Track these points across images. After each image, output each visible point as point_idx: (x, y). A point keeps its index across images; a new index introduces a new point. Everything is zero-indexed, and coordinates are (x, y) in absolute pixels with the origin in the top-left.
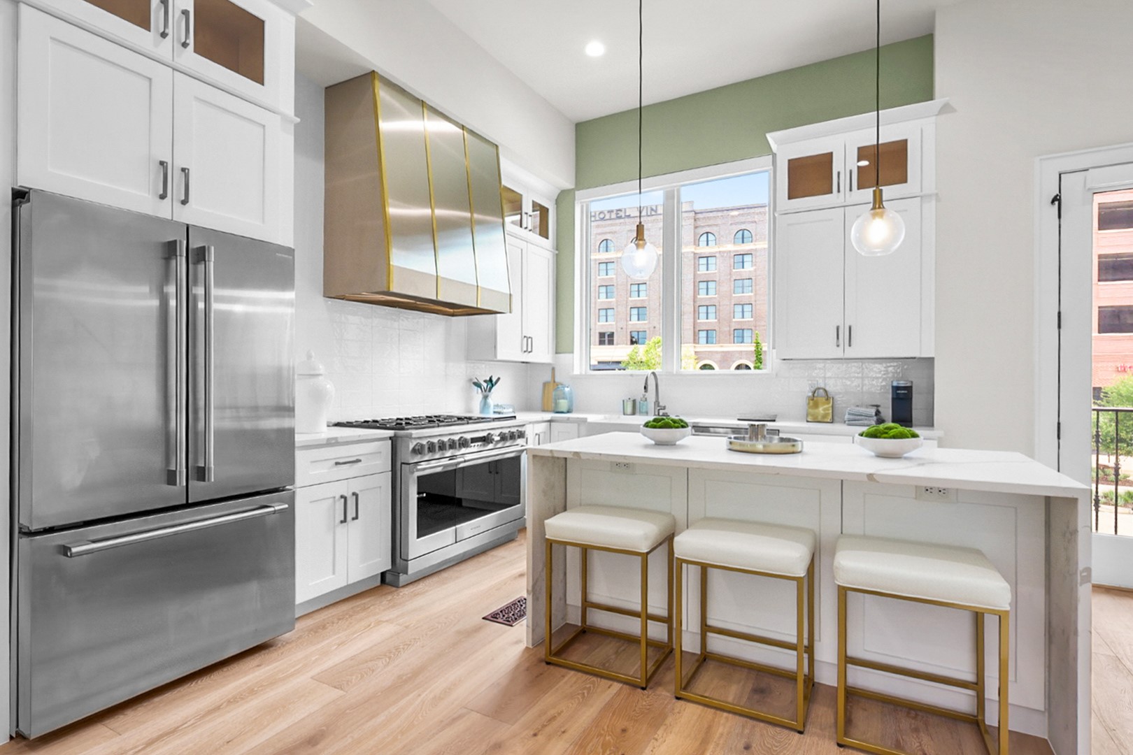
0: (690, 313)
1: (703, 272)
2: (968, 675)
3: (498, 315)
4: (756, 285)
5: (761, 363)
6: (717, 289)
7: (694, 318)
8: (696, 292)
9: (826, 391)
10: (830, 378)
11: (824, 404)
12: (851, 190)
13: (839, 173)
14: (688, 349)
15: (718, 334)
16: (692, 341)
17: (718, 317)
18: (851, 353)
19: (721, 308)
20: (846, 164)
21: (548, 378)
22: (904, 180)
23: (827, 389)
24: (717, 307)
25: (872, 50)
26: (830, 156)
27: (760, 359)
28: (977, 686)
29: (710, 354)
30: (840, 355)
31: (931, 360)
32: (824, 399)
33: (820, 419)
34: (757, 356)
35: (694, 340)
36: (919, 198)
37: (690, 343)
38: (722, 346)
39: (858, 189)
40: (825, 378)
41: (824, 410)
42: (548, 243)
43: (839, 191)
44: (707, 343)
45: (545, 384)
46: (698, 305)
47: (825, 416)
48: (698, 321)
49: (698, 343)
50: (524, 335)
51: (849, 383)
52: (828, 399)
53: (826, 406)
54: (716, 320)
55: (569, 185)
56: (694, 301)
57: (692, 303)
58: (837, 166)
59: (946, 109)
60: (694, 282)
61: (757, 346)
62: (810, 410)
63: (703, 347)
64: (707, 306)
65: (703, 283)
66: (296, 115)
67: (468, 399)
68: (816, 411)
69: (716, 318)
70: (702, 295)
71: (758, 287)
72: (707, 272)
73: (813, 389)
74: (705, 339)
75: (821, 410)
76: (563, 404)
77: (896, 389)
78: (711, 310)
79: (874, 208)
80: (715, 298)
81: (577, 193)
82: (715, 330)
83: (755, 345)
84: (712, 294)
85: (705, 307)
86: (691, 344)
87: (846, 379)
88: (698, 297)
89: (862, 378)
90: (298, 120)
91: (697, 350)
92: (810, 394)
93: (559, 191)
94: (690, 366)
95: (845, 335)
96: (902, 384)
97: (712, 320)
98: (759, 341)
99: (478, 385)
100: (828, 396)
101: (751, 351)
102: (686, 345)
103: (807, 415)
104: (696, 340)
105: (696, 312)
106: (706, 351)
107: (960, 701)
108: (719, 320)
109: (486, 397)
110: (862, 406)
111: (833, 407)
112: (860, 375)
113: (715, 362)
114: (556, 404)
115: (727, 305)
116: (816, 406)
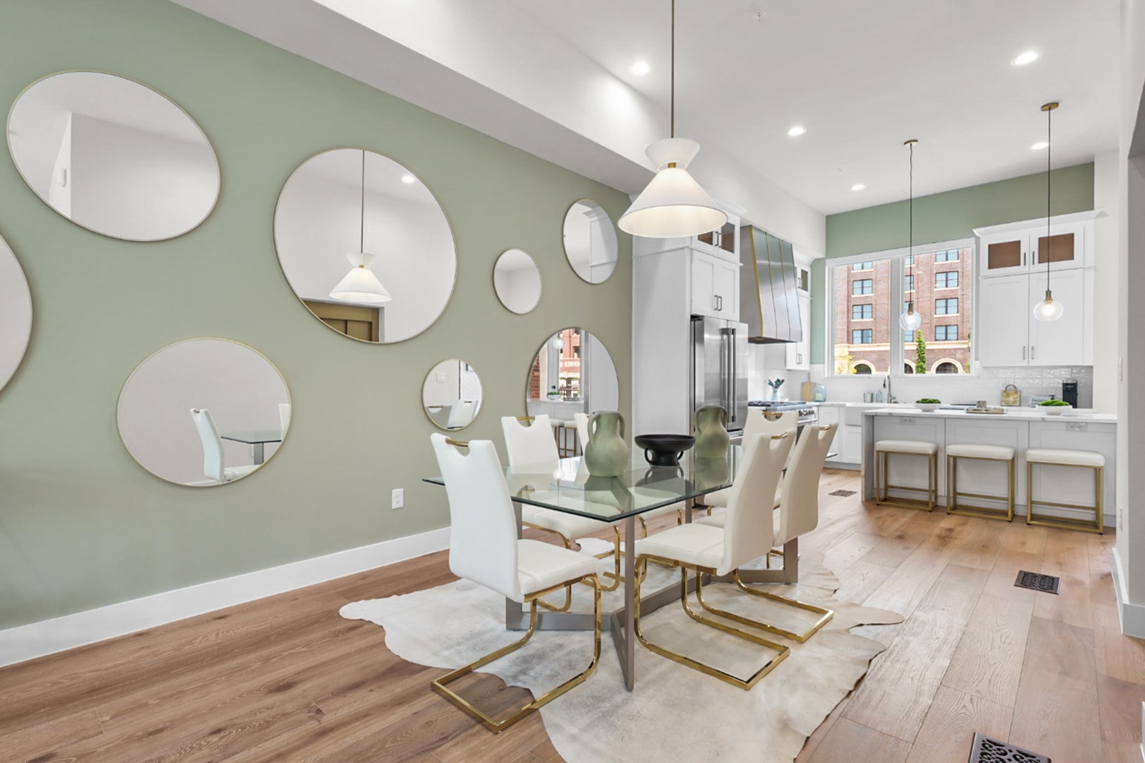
0: (844, 313)
1: (859, 271)
2: (1092, 505)
3: (788, 344)
4: (918, 282)
5: (924, 362)
6: (874, 286)
7: (848, 318)
8: (850, 292)
9: (1015, 387)
10: (1018, 378)
11: (1013, 395)
12: (1033, 263)
13: (1025, 254)
14: (842, 350)
15: (874, 333)
16: (846, 340)
17: (874, 316)
18: (1032, 363)
19: (878, 307)
20: (1029, 247)
21: (805, 380)
22: (1072, 258)
23: (1016, 385)
24: (874, 306)
25: (1045, 173)
26: (1019, 242)
27: (923, 357)
28: (1097, 509)
29: (864, 355)
30: (1026, 364)
31: (1092, 367)
32: (1013, 392)
33: (1010, 404)
34: (919, 356)
35: (848, 339)
36: (1082, 270)
37: (843, 343)
38: (878, 346)
39: (1039, 262)
40: (1014, 379)
41: (1014, 398)
42: (807, 294)
43: (1025, 264)
44: (862, 342)
45: (803, 384)
46: (852, 304)
47: (1015, 402)
48: (852, 321)
49: (853, 343)
50: (798, 352)
51: (1031, 381)
52: (1016, 392)
53: (1015, 396)
54: (872, 320)
55: (820, 254)
56: (848, 301)
57: (846, 303)
58: (1024, 249)
59: (1102, 215)
60: (848, 282)
61: (919, 344)
62: (1004, 399)
63: (858, 347)
64: (862, 305)
65: (858, 282)
66: (741, 262)
67: (765, 393)
68: (1008, 399)
69: (872, 318)
70: (857, 294)
71: (920, 284)
72: (863, 271)
73: (1005, 386)
74: (860, 339)
75: (1011, 399)
76: (819, 396)
77: (1065, 385)
78: (867, 309)
79: (1046, 300)
80: (871, 297)
81: (827, 261)
82: (871, 329)
83: (917, 343)
84: (868, 292)
85: (860, 307)
86: (845, 345)
87: (1030, 379)
88: (853, 296)
89: (1042, 378)
90: (742, 265)
91: (852, 350)
92: (1004, 389)
93: (813, 260)
94: (845, 367)
95: (1028, 352)
96: (1070, 382)
97: (868, 319)
98: (922, 340)
99: (771, 384)
100: (1016, 390)
101: (913, 351)
102: (839, 345)
103: (1002, 402)
104: (850, 340)
105: (849, 312)
106: (861, 352)
107: (1089, 516)
108: (875, 319)
109: (775, 392)
110: (1041, 396)
111: (1020, 396)
112: (1040, 377)
113: (871, 362)
114: (815, 396)
115: (885, 304)
116: (1008, 395)
